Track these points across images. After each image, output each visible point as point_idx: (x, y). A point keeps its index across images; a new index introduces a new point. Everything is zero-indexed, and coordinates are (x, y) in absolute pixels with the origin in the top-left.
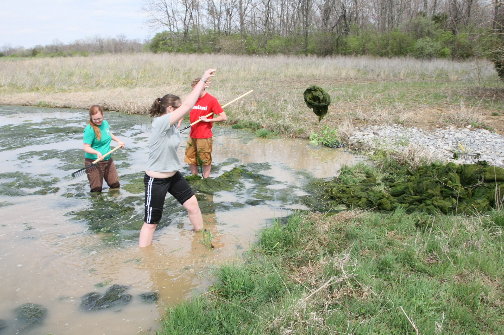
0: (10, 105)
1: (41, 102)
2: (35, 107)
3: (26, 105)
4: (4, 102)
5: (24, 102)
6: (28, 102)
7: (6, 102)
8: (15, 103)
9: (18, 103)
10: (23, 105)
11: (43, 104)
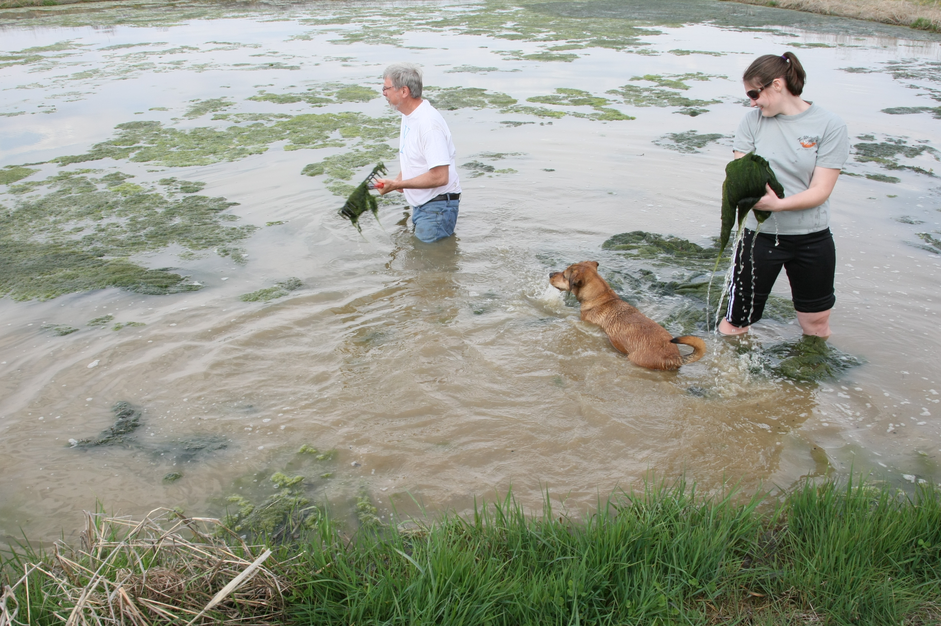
0: (857, 19)
1: (920, 21)
2: (908, 28)
3: (887, 22)
4: (845, 12)
5: (884, 15)
6: (893, 18)
7: (851, 13)
8: (867, 17)
9: (872, 17)
10: (882, 22)
11: (923, 23)
